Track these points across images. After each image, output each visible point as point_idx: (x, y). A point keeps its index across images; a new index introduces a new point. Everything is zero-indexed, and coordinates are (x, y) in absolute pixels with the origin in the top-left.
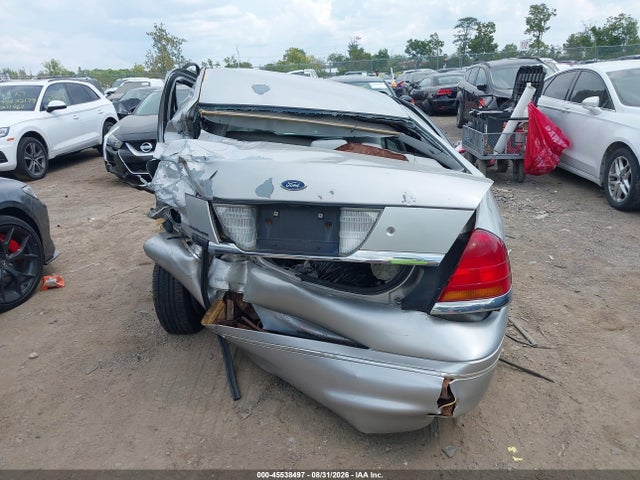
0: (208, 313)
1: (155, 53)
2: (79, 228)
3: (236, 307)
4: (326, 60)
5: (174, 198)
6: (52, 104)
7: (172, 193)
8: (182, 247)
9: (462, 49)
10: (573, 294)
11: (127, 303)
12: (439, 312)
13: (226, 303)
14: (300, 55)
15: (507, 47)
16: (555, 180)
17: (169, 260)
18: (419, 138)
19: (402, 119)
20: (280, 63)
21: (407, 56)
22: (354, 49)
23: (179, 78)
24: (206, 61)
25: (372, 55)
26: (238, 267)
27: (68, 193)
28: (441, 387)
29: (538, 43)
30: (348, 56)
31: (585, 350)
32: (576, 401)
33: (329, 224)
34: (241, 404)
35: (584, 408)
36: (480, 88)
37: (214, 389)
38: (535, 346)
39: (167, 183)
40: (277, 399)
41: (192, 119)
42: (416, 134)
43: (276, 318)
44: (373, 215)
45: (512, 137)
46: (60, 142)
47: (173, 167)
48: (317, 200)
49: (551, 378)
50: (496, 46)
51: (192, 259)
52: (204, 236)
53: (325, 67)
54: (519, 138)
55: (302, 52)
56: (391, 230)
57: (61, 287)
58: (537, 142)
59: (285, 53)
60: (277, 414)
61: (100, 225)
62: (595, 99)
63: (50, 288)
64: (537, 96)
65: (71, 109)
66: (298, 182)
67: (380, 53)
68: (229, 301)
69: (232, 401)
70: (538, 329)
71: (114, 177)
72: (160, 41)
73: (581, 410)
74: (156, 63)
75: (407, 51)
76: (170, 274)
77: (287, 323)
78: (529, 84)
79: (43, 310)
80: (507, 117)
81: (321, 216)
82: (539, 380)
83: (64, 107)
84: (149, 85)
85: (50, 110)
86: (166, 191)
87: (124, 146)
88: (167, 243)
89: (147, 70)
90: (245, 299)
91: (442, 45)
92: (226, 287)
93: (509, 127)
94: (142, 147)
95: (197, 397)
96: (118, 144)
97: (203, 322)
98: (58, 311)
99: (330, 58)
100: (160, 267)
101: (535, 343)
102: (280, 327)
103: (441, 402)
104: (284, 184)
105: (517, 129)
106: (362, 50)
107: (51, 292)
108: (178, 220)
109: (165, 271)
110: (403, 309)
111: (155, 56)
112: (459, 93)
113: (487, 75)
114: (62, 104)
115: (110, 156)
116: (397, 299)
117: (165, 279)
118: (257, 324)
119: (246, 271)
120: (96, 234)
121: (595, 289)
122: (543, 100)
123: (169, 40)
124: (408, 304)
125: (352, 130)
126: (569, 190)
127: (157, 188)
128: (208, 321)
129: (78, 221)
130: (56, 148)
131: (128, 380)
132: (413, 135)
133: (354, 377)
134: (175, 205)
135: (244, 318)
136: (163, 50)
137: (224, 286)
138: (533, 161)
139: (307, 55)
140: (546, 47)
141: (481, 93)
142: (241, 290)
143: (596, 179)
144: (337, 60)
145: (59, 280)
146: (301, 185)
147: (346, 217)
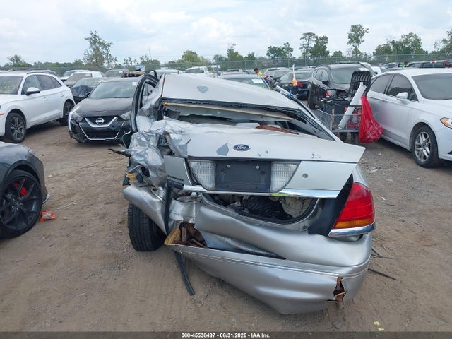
0: (169, 237)
1: (90, 52)
2: (57, 178)
3: (188, 232)
4: (211, 60)
5: (145, 160)
6: (30, 89)
7: (144, 157)
8: (150, 192)
9: (305, 54)
10: (401, 223)
11: (102, 230)
12: (334, 236)
13: (181, 230)
14: (194, 55)
15: (335, 53)
16: (379, 146)
17: (141, 201)
18: (305, 122)
19: (294, 110)
20: (179, 61)
21: (268, 57)
22: (231, 52)
23: (147, 81)
24: (127, 59)
25: (244, 56)
26: (189, 205)
27: (44, 152)
28: (335, 283)
29: (356, 51)
30: (227, 57)
31: (413, 259)
32: (412, 291)
33: (263, 173)
34: (195, 297)
35: (418, 296)
36: (324, 83)
37: (175, 287)
38: (382, 257)
39: (139, 150)
40: (219, 294)
41: (157, 108)
42: (303, 119)
43: (219, 240)
44: (294, 166)
45: (351, 118)
46: (34, 116)
47: (143, 139)
48: (258, 157)
49: (395, 278)
50: (328, 52)
51: (158, 200)
52: (179, 181)
53: (211, 64)
54: (355, 118)
55: (195, 53)
56: (305, 176)
57: (53, 219)
58: (367, 121)
59: (183, 54)
60: (221, 303)
61: (72, 176)
62: (405, 94)
63: (46, 220)
64: (367, 91)
65: (42, 93)
66: (244, 146)
67: (249, 55)
68: (183, 228)
69: (189, 296)
70: (382, 246)
71: (74, 141)
72: (95, 44)
73: (416, 298)
74: (92, 59)
75: (268, 54)
76: (140, 210)
77: (227, 243)
78: (362, 83)
79: (44, 235)
80: (348, 104)
81: (258, 167)
82: (387, 279)
83: (38, 92)
84: (91, 76)
85: (29, 94)
86: (139, 155)
87: (83, 120)
88: (139, 190)
89: (84, 63)
90: (195, 227)
91: (292, 51)
92: (182, 219)
93: (349, 111)
94: (97, 121)
95: (165, 293)
96: (80, 119)
97: (165, 243)
98: (56, 237)
99: (214, 59)
100: (133, 206)
101: (381, 255)
102: (221, 245)
103: (336, 292)
104: (236, 147)
105: (354, 112)
106: (237, 53)
107: (47, 223)
108: (148, 174)
109: (137, 208)
110: (309, 233)
111: (90, 54)
112: (309, 86)
113: (329, 74)
114: (37, 89)
115: (73, 127)
116: (304, 227)
117: (137, 213)
118: (202, 243)
119: (194, 208)
120: (70, 182)
121: (414, 220)
122: (371, 93)
123: (101, 44)
124: (312, 230)
125: (262, 116)
126: (388, 153)
127: (132, 153)
128: (169, 242)
129: (55, 173)
130: (32, 121)
131: (115, 283)
132: (300, 119)
133: (278, 278)
134: (146, 164)
135: (193, 240)
136: (96, 49)
137: (180, 219)
138: (365, 134)
139: (199, 56)
140: (362, 54)
141: (325, 86)
142: (191, 221)
143: (407, 146)
144: (219, 59)
145: (52, 215)
146: (247, 148)
147: (276, 167)
